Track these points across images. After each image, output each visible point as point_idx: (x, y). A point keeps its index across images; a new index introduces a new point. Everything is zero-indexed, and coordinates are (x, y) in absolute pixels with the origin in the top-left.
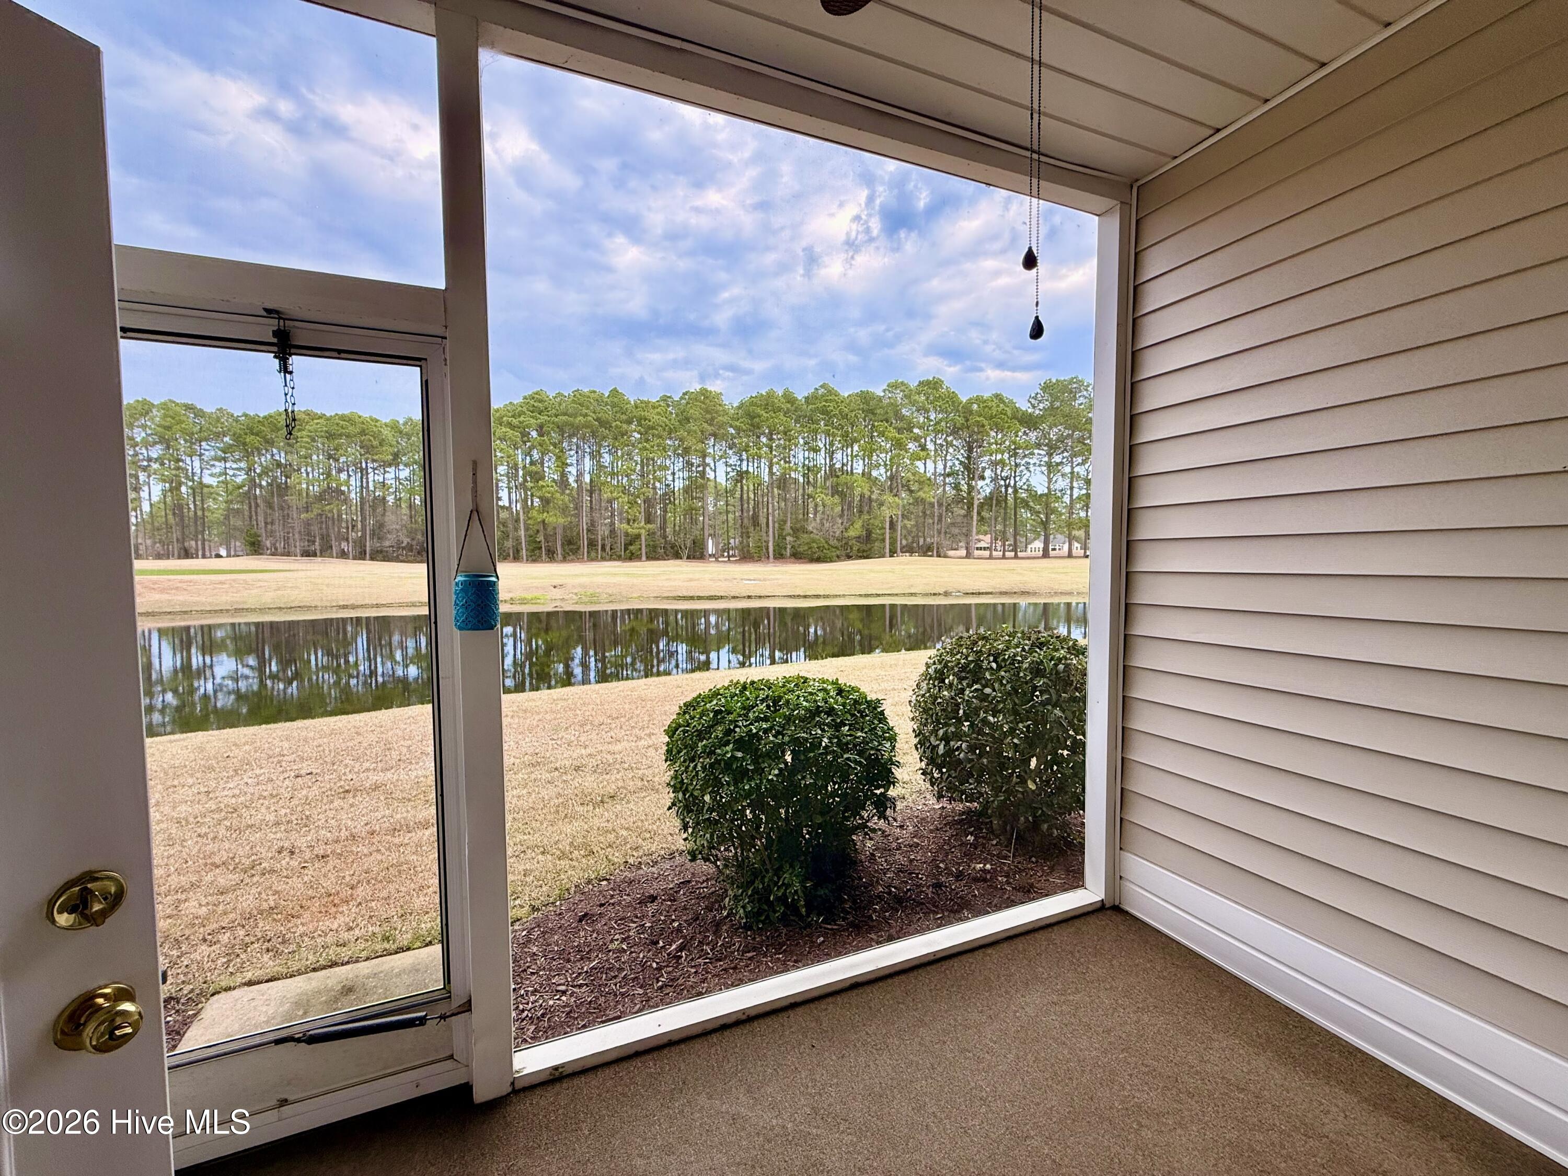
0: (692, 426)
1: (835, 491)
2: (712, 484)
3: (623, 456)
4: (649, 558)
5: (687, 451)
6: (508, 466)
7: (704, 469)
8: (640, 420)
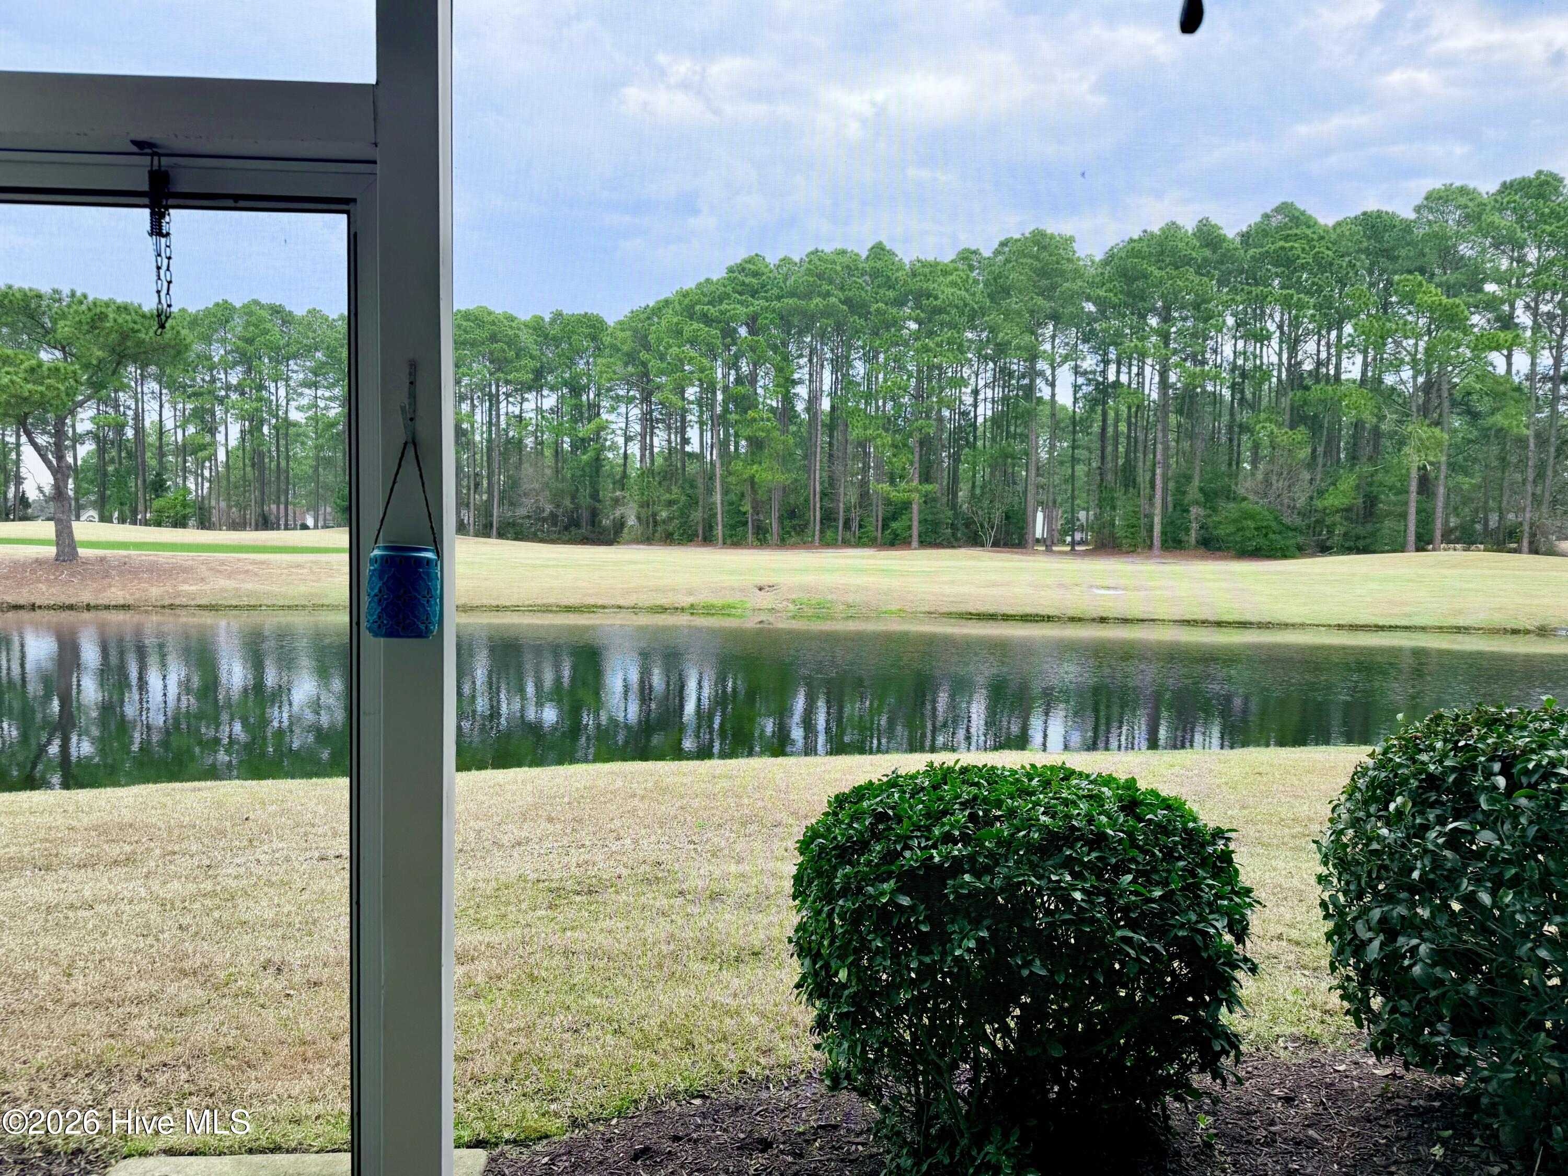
0: (1014, 303)
1: (1298, 418)
2: (1046, 410)
3: (886, 365)
4: (925, 543)
5: (1002, 349)
6: (701, 386)
7: (1032, 381)
8: (921, 296)
